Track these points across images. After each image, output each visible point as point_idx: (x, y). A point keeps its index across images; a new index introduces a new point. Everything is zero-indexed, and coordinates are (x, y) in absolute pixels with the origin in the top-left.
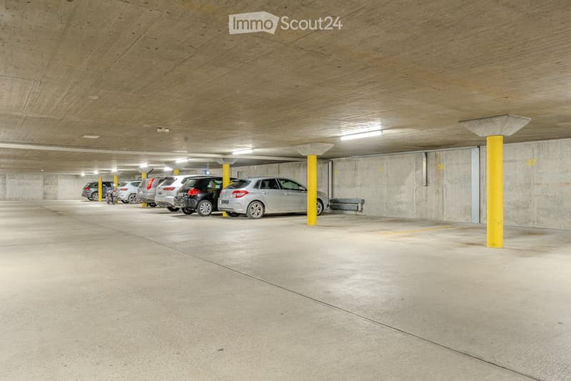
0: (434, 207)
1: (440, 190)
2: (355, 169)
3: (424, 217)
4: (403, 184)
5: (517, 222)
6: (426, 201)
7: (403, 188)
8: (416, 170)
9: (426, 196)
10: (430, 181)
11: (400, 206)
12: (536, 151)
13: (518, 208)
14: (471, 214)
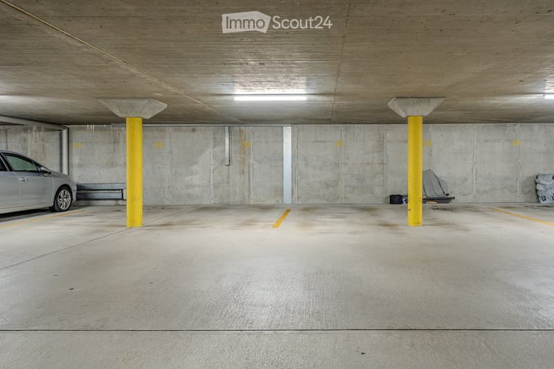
0: (238, 190)
1: (246, 170)
2: (114, 143)
3: (225, 201)
4: (196, 163)
5: (327, 200)
6: (228, 183)
7: (195, 167)
8: (215, 146)
9: (228, 177)
10: (233, 159)
11: (190, 191)
12: (343, 133)
13: (328, 186)
14: (282, 195)
